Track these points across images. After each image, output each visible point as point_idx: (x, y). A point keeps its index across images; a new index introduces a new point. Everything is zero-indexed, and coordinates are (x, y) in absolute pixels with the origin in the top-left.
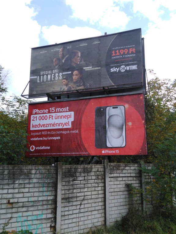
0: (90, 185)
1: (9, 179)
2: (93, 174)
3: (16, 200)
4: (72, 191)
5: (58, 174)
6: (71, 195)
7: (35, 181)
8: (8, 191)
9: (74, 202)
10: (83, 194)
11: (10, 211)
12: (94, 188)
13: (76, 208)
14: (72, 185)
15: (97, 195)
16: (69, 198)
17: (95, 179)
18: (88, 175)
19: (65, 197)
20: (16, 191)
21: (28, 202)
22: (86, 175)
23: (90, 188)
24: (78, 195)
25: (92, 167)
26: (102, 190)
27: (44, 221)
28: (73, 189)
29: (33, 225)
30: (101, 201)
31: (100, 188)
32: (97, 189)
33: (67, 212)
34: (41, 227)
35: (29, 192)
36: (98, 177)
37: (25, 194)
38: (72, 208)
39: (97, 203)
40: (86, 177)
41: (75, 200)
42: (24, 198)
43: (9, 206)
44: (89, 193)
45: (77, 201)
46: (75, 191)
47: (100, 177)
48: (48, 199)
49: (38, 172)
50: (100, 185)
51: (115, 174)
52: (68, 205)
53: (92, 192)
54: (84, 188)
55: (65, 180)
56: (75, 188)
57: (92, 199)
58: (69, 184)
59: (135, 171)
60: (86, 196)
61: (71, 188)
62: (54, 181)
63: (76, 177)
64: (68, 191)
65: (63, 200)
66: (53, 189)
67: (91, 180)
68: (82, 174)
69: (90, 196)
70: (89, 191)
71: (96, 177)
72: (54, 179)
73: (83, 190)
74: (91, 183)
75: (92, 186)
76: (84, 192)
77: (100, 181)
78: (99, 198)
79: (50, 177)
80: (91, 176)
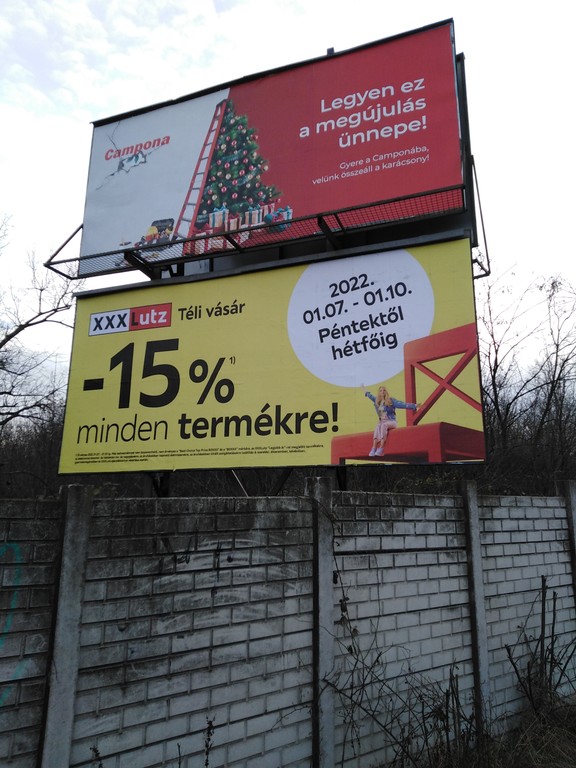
0: (241, 594)
2: (257, 538)
4: (142, 626)
5: (67, 544)
6: (141, 650)
9: (153, 684)
10: (202, 639)
12: (261, 607)
13: (163, 714)
14: (149, 597)
15: (279, 639)
16: (126, 664)
17: (266, 565)
18: (233, 543)
19: (101, 659)
22: (223, 547)
23: (242, 608)
25: (254, 507)
26: (299, 614)
28: (154, 617)
30: (294, 664)
32: (274, 609)
33: (111, 737)
36: (282, 556)
38: (139, 716)
39: (277, 679)
40: (223, 557)
41: (162, 670)
44: (239, 633)
45: (170, 676)
46: (160, 627)
47: (292, 555)
50: (290, 593)
51: (359, 539)
52: (120, 703)
53: (253, 626)
54: (214, 609)
55: (107, 570)
56: (165, 611)
57: (250, 660)
58: (131, 595)
59: (444, 524)
60: (219, 650)
61: (139, 611)
62: (43, 581)
63: (170, 554)
64: (123, 627)
65: (93, 677)
66: (35, 622)
67: (247, 570)
68: (205, 542)
69: (242, 648)
70: (235, 621)
71: (274, 554)
72: (43, 567)
73: (205, 617)
74: (250, 585)
75: (253, 599)
76: (212, 628)
77: (293, 572)
78: (288, 652)
79: (18, 559)
80: (251, 549)
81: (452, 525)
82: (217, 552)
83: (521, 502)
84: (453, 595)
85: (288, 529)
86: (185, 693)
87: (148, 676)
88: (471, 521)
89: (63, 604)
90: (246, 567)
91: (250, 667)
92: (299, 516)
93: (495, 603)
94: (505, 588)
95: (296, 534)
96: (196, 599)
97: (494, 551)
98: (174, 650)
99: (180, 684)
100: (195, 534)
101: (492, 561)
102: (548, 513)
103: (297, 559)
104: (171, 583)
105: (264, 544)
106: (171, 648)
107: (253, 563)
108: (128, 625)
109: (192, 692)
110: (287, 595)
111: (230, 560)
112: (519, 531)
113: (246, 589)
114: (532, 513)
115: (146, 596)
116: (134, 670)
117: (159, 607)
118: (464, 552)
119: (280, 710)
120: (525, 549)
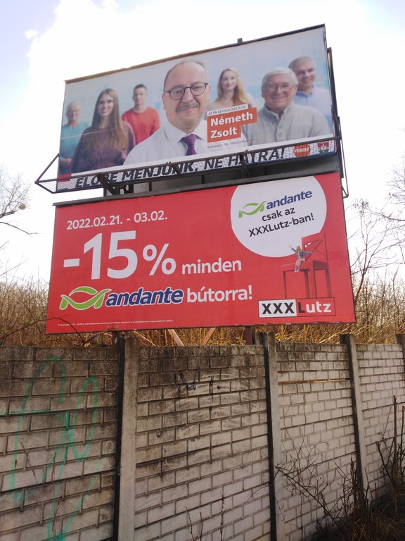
0: (226, 411)
2: (233, 373)
6: (170, 450)
7: (33, 405)
9: (178, 473)
10: (204, 442)
12: (238, 419)
13: (185, 494)
14: (174, 413)
15: (248, 441)
16: (162, 460)
17: (240, 392)
18: (220, 377)
19: (147, 457)
22: (215, 379)
23: (227, 420)
25: (231, 352)
26: (259, 424)
28: (177, 427)
30: (258, 458)
32: (246, 421)
33: (156, 510)
35: (6, 453)
36: (248, 385)
38: (172, 495)
39: (249, 468)
40: (215, 386)
41: (183, 463)
44: (226, 438)
46: (181, 434)
47: (254, 385)
50: (254, 410)
51: (291, 374)
52: (159, 486)
53: (235, 432)
54: (211, 421)
55: (149, 396)
56: (183, 423)
57: (232, 455)
58: (163, 412)
59: (337, 363)
60: (215, 449)
61: (168, 423)
62: (111, 404)
63: (184, 384)
64: (159, 434)
65: (143, 469)
66: (107, 433)
67: (228, 394)
68: (204, 376)
69: (228, 448)
70: (224, 429)
71: (244, 384)
72: (110, 394)
73: (206, 427)
74: (231, 405)
75: (233, 414)
76: (211, 434)
77: (254, 395)
78: (254, 450)
79: (96, 389)
80: (230, 381)
81: (342, 363)
82: (211, 382)
83: (379, 348)
84: (344, 410)
85: (251, 367)
86: (197, 479)
87: (175, 468)
88: (353, 360)
89: (125, 419)
90: (228, 393)
91: (233, 460)
92: (257, 359)
93: (367, 414)
94: (372, 405)
95: (255, 370)
96: (201, 414)
97: (365, 380)
98: (189, 450)
99: (194, 473)
100: (198, 371)
101: (364, 387)
102: (393, 355)
103: (257, 387)
104: (185, 404)
105: (238, 377)
106: (188, 448)
107: (232, 390)
108: (162, 432)
109: (201, 478)
110: (252, 411)
111: (219, 388)
112: (378, 367)
113: (229, 407)
114: (385, 355)
115: (172, 413)
116: (167, 464)
117: (180, 420)
118: (349, 381)
119: (252, 489)
120: (382, 379)
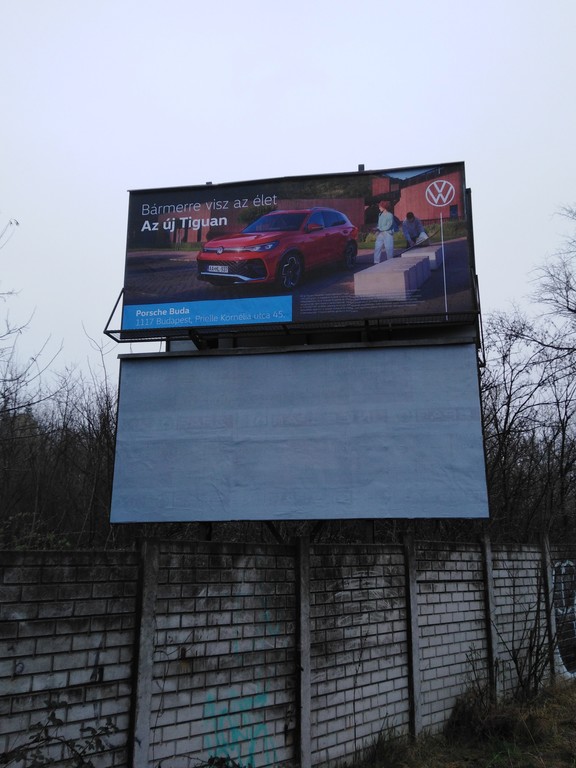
0: (372, 605)
1: (182, 584)
2: (378, 571)
3: (200, 649)
4: (331, 621)
5: (302, 570)
6: (330, 635)
7: (245, 589)
8: (181, 622)
10: (357, 632)
11: (186, 684)
12: (382, 614)
13: (343, 675)
14: (333, 603)
15: (391, 635)
16: (326, 643)
17: (384, 588)
18: (368, 573)
20: (201, 620)
21: (230, 654)
22: (363, 575)
23: (374, 614)
24: (349, 633)
26: (400, 620)
27: (270, 716)
28: (336, 616)
29: (243, 727)
30: (399, 651)
31: (395, 615)
32: (389, 616)
33: (323, 685)
34: (262, 734)
35: (231, 625)
36: (390, 582)
37: (222, 629)
38: (334, 674)
39: (392, 660)
40: (364, 582)
41: (341, 648)
42: (221, 643)
43: (185, 668)
44: (372, 629)
45: (345, 652)
46: (339, 622)
47: (395, 583)
48: (278, 646)
49: (251, 564)
51: (427, 573)
52: (325, 665)
53: (379, 625)
54: (361, 614)
55: (316, 587)
56: (340, 613)
57: (379, 646)
58: (326, 602)
59: (471, 563)
60: (365, 639)
61: (330, 612)
62: (292, 592)
63: (340, 579)
64: (324, 621)
65: (314, 649)
66: (290, 616)
67: (374, 590)
68: (355, 572)
69: (374, 638)
70: (371, 621)
71: (387, 581)
72: (291, 584)
73: (357, 618)
74: (377, 600)
75: (378, 609)
76: (361, 625)
77: (396, 593)
78: (395, 643)
80: (376, 577)
81: (476, 564)
82: (361, 578)
84: (477, 613)
85: (392, 565)
86: (352, 663)
87: (336, 651)
88: (487, 561)
90: (374, 588)
91: (379, 650)
92: (397, 557)
93: (501, 619)
94: (505, 610)
95: (396, 569)
96: (354, 607)
97: (499, 583)
98: (346, 637)
99: (349, 658)
100: (351, 567)
101: (498, 590)
103: (398, 585)
104: (342, 596)
105: (382, 574)
106: (344, 635)
107: (378, 586)
108: (325, 619)
110: (394, 607)
111: (367, 584)
112: (513, 569)
113: (375, 602)
116: (330, 647)
117: (338, 610)
118: (483, 583)
